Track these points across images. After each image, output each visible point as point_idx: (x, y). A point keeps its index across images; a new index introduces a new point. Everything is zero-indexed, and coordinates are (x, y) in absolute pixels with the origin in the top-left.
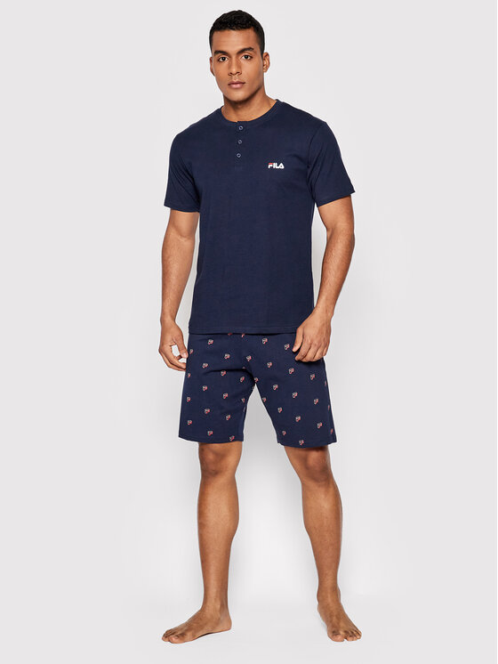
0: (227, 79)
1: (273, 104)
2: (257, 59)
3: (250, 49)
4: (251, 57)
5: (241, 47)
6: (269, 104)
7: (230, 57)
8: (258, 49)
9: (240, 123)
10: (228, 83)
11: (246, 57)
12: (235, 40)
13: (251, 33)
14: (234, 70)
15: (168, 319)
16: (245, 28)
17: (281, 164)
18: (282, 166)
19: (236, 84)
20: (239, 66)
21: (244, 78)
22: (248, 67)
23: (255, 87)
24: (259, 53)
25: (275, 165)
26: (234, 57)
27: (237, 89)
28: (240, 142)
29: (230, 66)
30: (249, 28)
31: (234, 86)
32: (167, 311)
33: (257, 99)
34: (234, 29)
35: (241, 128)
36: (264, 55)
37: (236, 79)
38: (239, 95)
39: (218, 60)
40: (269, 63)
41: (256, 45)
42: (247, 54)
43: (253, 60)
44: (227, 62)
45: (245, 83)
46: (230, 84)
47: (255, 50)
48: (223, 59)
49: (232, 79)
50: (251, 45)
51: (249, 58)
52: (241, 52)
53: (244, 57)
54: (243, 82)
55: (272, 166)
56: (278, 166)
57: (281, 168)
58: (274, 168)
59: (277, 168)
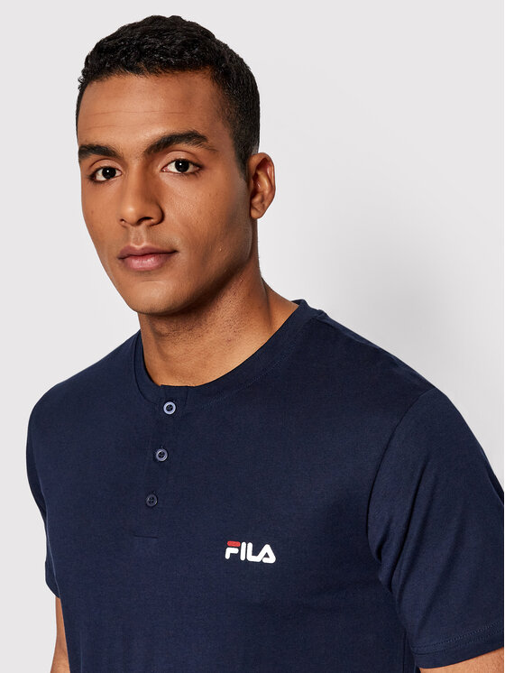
1: (280, 320)
2: (222, 175)
3: (191, 137)
4: (200, 167)
5: (158, 131)
6: (269, 318)
7: (125, 165)
8: (224, 140)
9: (168, 392)
10: (116, 251)
11: (182, 166)
13: (201, 86)
14: (133, 211)
16: (178, 67)
17: (267, 549)
18: (268, 555)
19: (145, 254)
20: (154, 196)
21: (171, 234)
22: (186, 202)
24: (228, 154)
25: (246, 552)
27: (146, 273)
28: (162, 455)
30: (192, 67)
31: (136, 263)
33: (229, 306)
34: (137, 71)
35: (170, 409)
36: (255, 161)
37: (140, 239)
38: (155, 292)
39: (92, 177)
40: (273, 188)
41: (219, 125)
42: (182, 156)
43: (205, 174)
44: (116, 183)
45: (174, 252)
46: (125, 257)
47: (211, 141)
48: (104, 174)
49: (128, 239)
50: (196, 124)
51: (191, 169)
52: (162, 146)
53: (172, 168)
54: (166, 248)
55: (235, 551)
56: (256, 552)
57: (266, 560)
58: (243, 558)
59: (251, 558)
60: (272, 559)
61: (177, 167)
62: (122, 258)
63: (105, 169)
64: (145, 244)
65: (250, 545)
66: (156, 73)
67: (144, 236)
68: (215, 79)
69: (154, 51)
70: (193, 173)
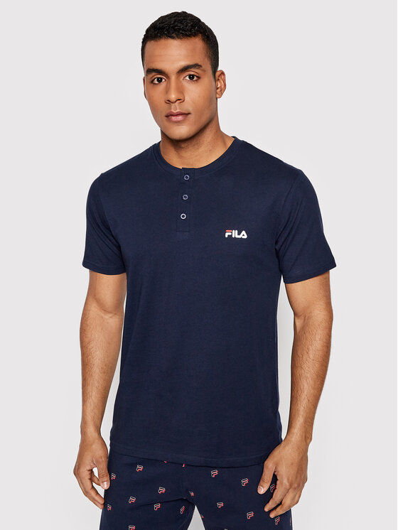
0: (164, 109)
1: (229, 143)
2: (207, 80)
3: (196, 66)
4: (199, 78)
5: (183, 63)
6: (225, 143)
7: (168, 77)
8: (208, 66)
9: (185, 171)
10: (165, 113)
11: (191, 77)
12: (176, 53)
13: (198, 43)
14: (173, 97)
15: (91, 430)
16: (189, 36)
17: (244, 232)
18: (244, 235)
19: (177, 115)
20: (181, 90)
21: (188, 106)
22: (194, 93)
23: (204, 119)
24: (210, 72)
25: (235, 234)
26: (173, 78)
27: (178, 122)
28: (186, 197)
29: (167, 91)
30: (195, 35)
31: (174, 118)
32: (89, 418)
33: (208, 136)
34: (173, 38)
35: (187, 177)
36: (218, 74)
37: (176, 108)
38: (182, 131)
39: (152, 82)
40: (225, 85)
41: (206, 60)
42: (192, 73)
43: (200, 81)
44: (163, 84)
45: (189, 114)
46: (169, 116)
47: (203, 67)
48: (158, 80)
49: (170, 108)
50: (197, 60)
51: (195, 78)
52: (184, 70)
53: (187, 78)
54: (186, 112)
55: (230, 234)
56: (239, 234)
57: (243, 237)
58: (233, 236)
59: (237, 236)
60: (246, 237)
61: (190, 78)
62: (167, 116)
63: (158, 78)
64: (178, 110)
65: (237, 231)
66: (181, 39)
67: (178, 107)
68: (203, 40)
69: (180, 29)
70: (196, 80)
